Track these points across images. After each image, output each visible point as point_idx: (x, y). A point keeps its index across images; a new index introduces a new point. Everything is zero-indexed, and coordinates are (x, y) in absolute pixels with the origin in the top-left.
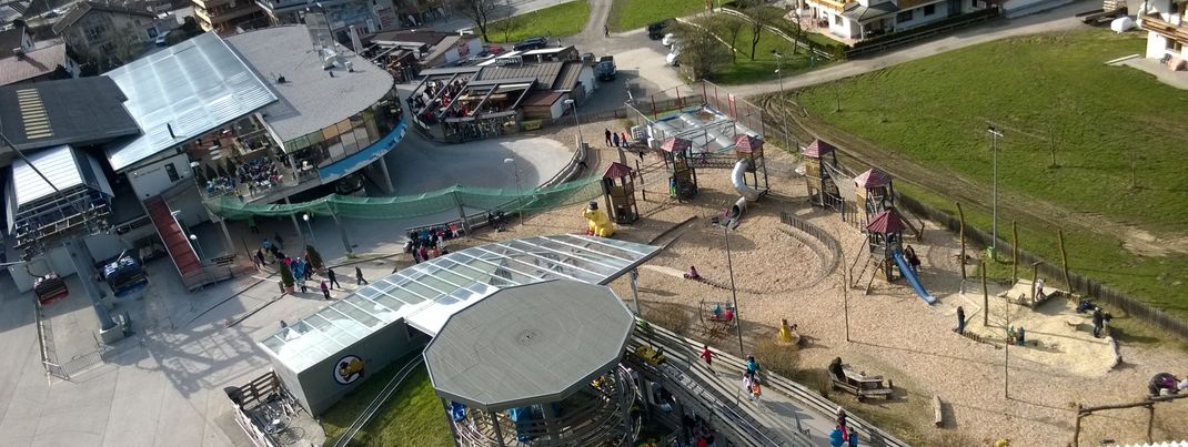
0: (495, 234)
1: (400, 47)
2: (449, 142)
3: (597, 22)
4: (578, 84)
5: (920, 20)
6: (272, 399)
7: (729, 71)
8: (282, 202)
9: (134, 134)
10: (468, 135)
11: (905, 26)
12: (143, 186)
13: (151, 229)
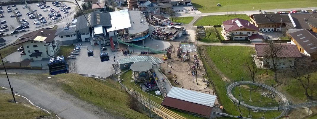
0: (152, 55)
1: (156, 19)
2: (156, 39)
3: (192, 23)
4: (178, 35)
5: (239, 39)
6: (117, 67)
7: (204, 39)
8: (127, 43)
9: (111, 27)
10: (158, 39)
11: (236, 39)
12: (110, 35)
13: (109, 41)
